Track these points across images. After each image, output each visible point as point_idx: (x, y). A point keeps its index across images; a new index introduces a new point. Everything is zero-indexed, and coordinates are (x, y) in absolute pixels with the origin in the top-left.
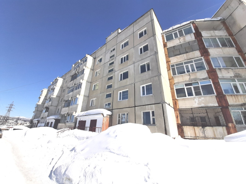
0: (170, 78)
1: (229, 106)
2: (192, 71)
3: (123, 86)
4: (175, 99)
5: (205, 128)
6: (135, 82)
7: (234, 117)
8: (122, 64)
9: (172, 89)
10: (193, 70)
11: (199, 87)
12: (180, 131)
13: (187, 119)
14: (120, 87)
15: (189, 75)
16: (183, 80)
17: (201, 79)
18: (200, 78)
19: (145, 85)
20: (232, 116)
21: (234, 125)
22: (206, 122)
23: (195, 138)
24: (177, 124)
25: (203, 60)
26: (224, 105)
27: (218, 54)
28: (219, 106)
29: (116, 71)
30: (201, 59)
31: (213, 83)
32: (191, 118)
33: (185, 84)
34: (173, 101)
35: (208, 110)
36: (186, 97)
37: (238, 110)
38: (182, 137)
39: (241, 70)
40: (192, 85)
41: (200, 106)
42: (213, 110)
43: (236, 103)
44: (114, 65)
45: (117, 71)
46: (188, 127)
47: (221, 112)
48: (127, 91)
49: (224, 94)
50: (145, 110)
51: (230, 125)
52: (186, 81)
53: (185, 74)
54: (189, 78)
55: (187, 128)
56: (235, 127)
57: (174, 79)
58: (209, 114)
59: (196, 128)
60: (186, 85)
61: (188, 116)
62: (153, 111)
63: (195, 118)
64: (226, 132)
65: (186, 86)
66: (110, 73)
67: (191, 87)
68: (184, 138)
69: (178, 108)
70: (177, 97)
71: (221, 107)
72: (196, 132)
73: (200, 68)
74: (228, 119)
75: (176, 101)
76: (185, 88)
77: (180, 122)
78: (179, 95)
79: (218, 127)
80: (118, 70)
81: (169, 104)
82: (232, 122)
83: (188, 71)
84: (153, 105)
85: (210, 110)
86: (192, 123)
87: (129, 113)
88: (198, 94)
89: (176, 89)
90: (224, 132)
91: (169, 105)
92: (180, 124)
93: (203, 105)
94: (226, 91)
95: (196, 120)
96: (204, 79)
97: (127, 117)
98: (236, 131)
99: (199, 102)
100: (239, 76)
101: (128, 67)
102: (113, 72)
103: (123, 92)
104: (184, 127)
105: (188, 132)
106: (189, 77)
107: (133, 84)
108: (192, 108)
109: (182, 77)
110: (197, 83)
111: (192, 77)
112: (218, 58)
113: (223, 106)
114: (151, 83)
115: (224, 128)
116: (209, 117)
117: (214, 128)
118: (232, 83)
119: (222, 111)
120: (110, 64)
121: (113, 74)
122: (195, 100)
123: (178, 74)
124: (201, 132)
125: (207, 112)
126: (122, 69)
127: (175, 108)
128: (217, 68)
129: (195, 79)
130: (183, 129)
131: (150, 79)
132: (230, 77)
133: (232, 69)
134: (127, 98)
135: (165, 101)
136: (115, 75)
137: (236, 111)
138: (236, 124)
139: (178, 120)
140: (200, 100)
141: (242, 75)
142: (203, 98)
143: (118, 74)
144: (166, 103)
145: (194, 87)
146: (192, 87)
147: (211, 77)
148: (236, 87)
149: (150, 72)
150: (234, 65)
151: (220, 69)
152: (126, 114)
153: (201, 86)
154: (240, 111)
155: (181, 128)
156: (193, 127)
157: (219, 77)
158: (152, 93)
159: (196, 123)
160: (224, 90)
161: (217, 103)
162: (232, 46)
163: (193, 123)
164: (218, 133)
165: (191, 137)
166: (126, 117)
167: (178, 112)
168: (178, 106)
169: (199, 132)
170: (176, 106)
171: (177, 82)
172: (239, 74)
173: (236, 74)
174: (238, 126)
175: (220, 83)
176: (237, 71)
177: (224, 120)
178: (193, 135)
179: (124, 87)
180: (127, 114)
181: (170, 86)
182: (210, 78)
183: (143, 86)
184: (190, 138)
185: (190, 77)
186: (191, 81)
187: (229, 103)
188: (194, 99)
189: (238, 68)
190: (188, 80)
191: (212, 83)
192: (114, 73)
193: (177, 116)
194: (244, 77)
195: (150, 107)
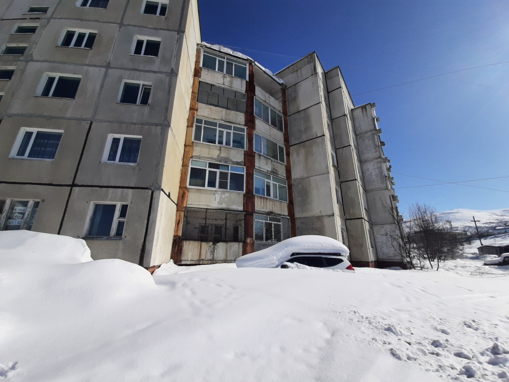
0: (187, 144)
1: (254, 212)
2: (226, 144)
3: (45, 114)
4: (184, 187)
5: (217, 244)
6: (96, 118)
7: (256, 230)
8: (65, 49)
9: (185, 165)
10: (228, 143)
11: (227, 174)
12: (176, 251)
13: (195, 228)
14: (31, 116)
15: (220, 149)
16: (209, 154)
17: (234, 163)
18: (233, 160)
19: (122, 137)
20: (254, 228)
21: (253, 240)
22: (221, 234)
23: (197, 263)
24: (174, 236)
25: (245, 134)
26: (250, 210)
27: (264, 132)
28: (244, 211)
29: (32, 60)
30: (243, 130)
31: (247, 174)
32: (201, 226)
33: (209, 163)
34: (180, 190)
35: (228, 216)
36: (204, 187)
37: (262, 219)
38: (175, 263)
39: (280, 166)
40: (218, 169)
41: (220, 207)
42: (235, 216)
43: (263, 210)
44: (33, 37)
45: (38, 63)
46: (192, 242)
47: (243, 221)
48: (58, 137)
49: (254, 193)
50: (103, 200)
51: (249, 240)
52: (212, 158)
53: (214, 145)
54: (219, 155)
55: (189, 244)
56: (253, 244)
57: (195, 148)
58: (228, 221)
59: (204, 244)
60: (211, 165)
61: (197, 222)
62: (124, 203)
63: (208, 226)
64: (241, 250)
65: (209, 167)
66: (11, 57)
67: (216, 172)
68: (179, 263)
69: (185, 206)
70: (190, 185)
71: (245, 213)
72: (202, 251)
73: (238, 143)
74: (248, 232)
75: (186, 191)
76: (208, 169)
77: (180, 234)
78: (194, 181)
79: (234, 243)
80: (44, 61)
81: (169, 193)
82: (252, 237)
83: (220, 142)
84: (131, 190)
85: (231, 216)
86: (201, 237)
87: (43, 201)
88: (223, 185)
89: (191, 168)
90: (239, 251)
91: (169, 196)
92: (179, 237)
93: (224, 206)
94: (258, 191)
95: (208, 230)
96: (238, 163)
97: (34, 212)
98: (253, 251)
99: (220, 199)
100: (276, 173)
101: (86, 68)
102: (21, 58)
103: (38, 133)
104: (184, 242)
105: (190, 252)
106: (217, 152)
107: (85, 120)
108: (207, 209)
109: (209, 148)
110: (227, 168)
111: (223, 155)
112: (262, 139)
113: (248, 211)
114: (140, 137)
115: (241, 244)
116: (227, 227)
117: (229, 244)
118: (266, 180)
119: (245, 219)
120: (21, 30)
121: (21, 64)
122: (217, 195)
123: (203, 141)
124: (210, 251)
125: (226, 219)
126: (62, 63)
127: (179, 204)
128: (257, 152)
129: (227, 160)
130: (181, 247)
131: (140, 126)
132: (266, 171)
133: (272, 161)
134: (52, 155)
135: (160, 186)
136: (23, 71)
137: (260, 220)
138: (256, 239)
139: (177, 230)
140: (223, 196)
141: (279, 173)
142: (227, 195)
143: (40, 73)
144: (162, 192)
145: (221, 173)
146: (218, 171)
147: (246, 163)
148: (268, 187)
149: (146, 109)
150: (275, 157)
151: (260, 155)
152: (31, 203)
153: (231, 173)
154: (264, 221)
155: (179, 245)
156: (200, 242)
157: (256, 167)
158: (135, 161)
159: (206, 235)
160: (256, 188)
161: (242, 206)
162: (281, 130)
163: (203, 235)
164: (232, 252)
165: (192, 261)
166: (27, 213)
167: (182, 214)
168: (185, 201)
169: (206, 252)
170: (182, 202)
171: (197, 155)
172: (276, 170)
173: (274, 169)
174: (257, 242)
175: (254, 176)
176: (276, 164)
177: (243, 233)
178: (196, 258)
179: (49, 120)
180: (36, 205)
181: (183, 159)
182: (245, 165)
183: (117, 136)
184: (189, 263)
185: (220, 153)
186: (220, 162)
187: (256, 209)
188: (214, 194)
189: (277, 162)
190: (215, 156)
191: (245, 174)
192: (24, 63)
193: (179, 221)
194: (280, 176)
195: (120, 193)
